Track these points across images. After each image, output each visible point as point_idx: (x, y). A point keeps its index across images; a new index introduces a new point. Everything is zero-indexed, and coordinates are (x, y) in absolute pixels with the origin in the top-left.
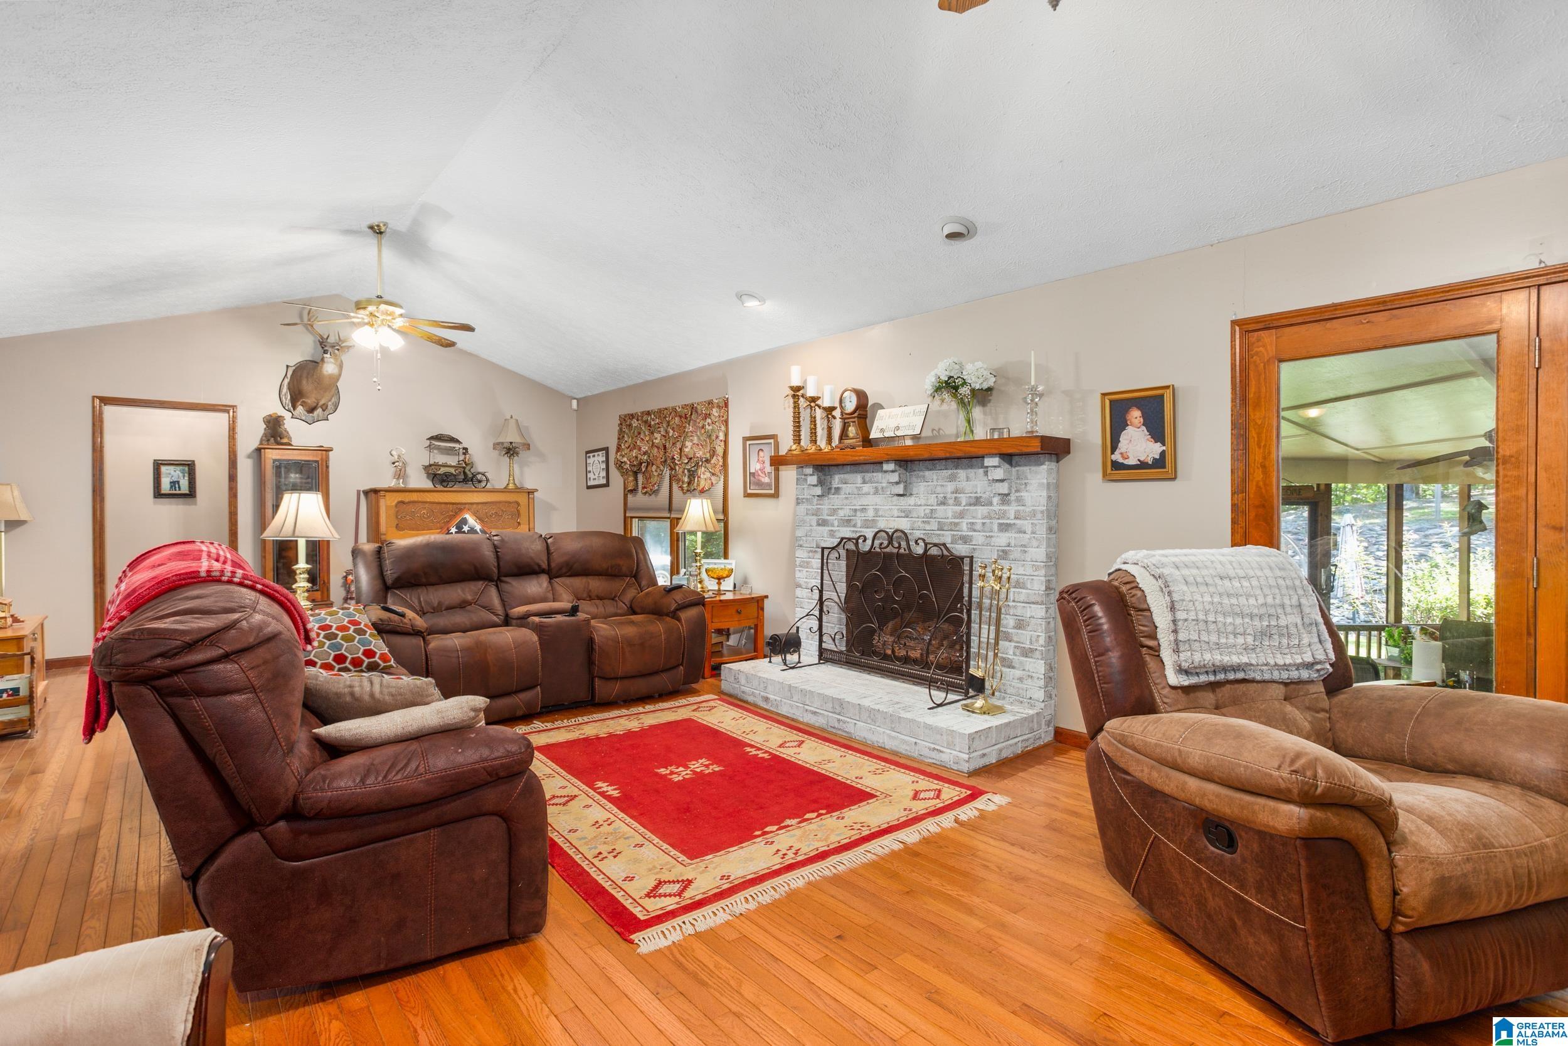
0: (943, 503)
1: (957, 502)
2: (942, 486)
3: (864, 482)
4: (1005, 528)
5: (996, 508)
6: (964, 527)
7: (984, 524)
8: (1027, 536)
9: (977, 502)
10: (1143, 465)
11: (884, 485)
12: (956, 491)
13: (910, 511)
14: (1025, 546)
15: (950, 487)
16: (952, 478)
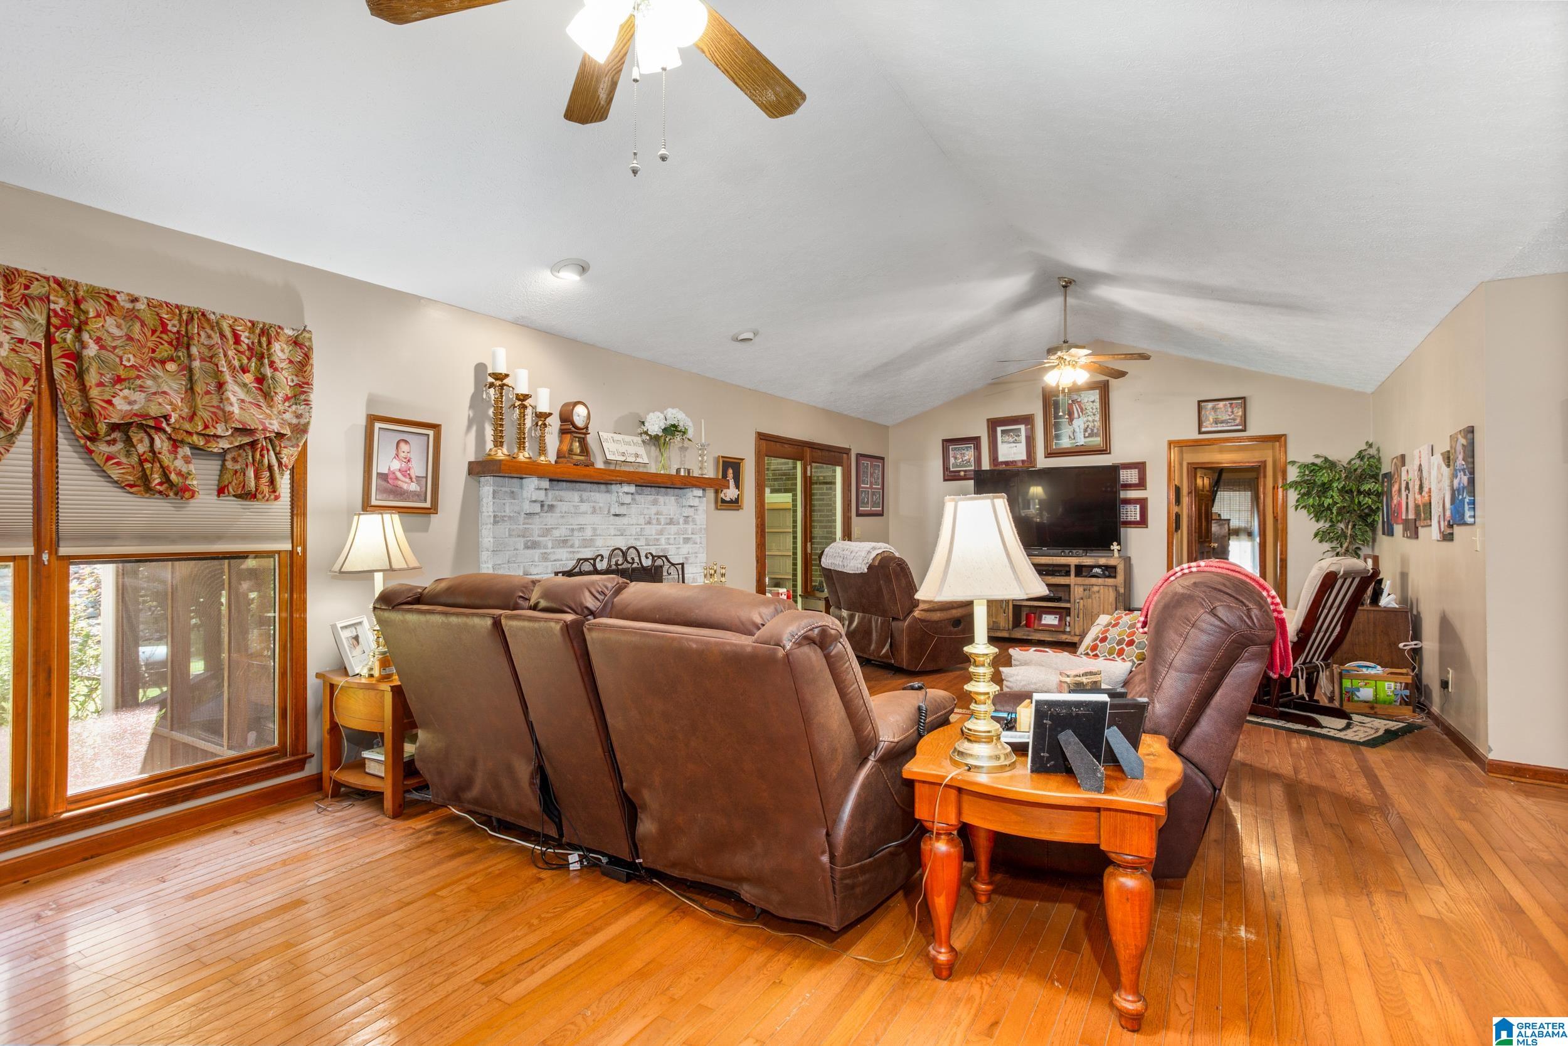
0: (649, 523)
1: (659, 523)
2: (648, 508)
3: (582, 501)
4: (687, 540)
5: (682, 526)
6: (663, 541)
7: (675, 538)
8: (698, 546)
9: (671, 522)
10: (731, 501)
11: (601, 505)
12: (657, 514)
13: (625, 530)
14: (696, 553)
15: (654, 509)
16: (655, 503)
